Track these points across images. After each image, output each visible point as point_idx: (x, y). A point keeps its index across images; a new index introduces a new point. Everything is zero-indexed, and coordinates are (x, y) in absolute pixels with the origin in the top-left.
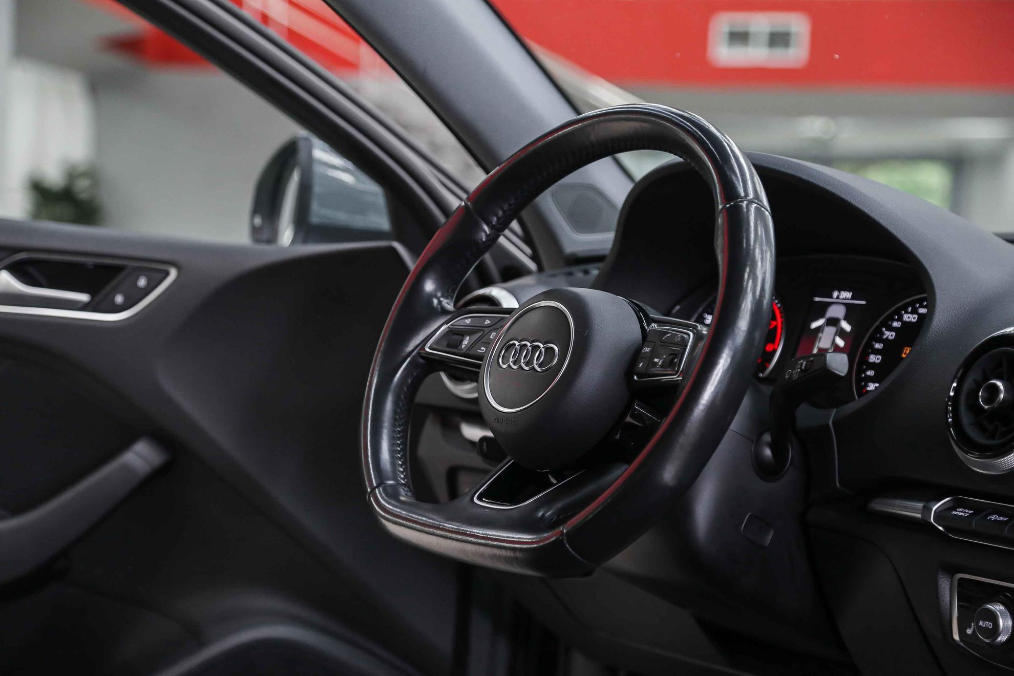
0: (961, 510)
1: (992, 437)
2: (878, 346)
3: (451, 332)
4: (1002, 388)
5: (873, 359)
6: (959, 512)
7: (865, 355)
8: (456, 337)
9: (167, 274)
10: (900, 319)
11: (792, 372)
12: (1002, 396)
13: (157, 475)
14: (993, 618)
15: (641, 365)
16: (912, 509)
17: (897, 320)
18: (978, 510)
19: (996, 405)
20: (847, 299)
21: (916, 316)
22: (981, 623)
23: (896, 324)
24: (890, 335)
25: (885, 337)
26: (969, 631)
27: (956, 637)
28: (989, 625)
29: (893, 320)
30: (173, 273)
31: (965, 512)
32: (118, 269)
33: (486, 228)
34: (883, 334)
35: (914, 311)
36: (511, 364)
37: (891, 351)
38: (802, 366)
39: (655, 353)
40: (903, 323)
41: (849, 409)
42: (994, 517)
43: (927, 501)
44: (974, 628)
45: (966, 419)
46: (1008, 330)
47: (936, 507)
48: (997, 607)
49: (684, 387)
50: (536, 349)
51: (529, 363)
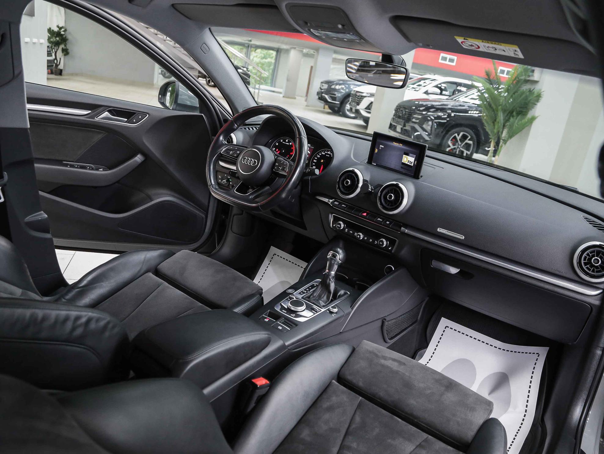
1: (346, 190)
2: (316, 158)
3: (227, 149)
4: (349, 181)
5: (314, 161)
6: (336, 203)
7: (313, 160)
8: (229, 151)
9: (147, 115)
10: (321, 153)
11: (306, 171)
12: (349, 183)
13: (143, 163)
14: (340, 224)
15: (276, 168)
16: (326, 200)
17: (320, 153)
18: (340, 203)
19: (348, 185)
20: (310, 146)
22: (338, 225)
23: (320, 154)
24: (319, 156)
25: (317, 156)
27: (331, 225)
28: (340, 226)
30: (148, 115)
32: (135, 113)
33: (236, 125)
35: (324, 152)
36: (245, 163)
37: (319, 160)
38: (308, 170)
39: (279, 166)
40: (322, 154)
41: (314, 177)
42: (343, 205)
43: (329, 199)
44: (336, 225)
45: (341, 186)
46: (351, 169)
47: (331, 201)
48: (341, 223)
49: (288, 177)
50: (251, 160)
51: (250, 163)
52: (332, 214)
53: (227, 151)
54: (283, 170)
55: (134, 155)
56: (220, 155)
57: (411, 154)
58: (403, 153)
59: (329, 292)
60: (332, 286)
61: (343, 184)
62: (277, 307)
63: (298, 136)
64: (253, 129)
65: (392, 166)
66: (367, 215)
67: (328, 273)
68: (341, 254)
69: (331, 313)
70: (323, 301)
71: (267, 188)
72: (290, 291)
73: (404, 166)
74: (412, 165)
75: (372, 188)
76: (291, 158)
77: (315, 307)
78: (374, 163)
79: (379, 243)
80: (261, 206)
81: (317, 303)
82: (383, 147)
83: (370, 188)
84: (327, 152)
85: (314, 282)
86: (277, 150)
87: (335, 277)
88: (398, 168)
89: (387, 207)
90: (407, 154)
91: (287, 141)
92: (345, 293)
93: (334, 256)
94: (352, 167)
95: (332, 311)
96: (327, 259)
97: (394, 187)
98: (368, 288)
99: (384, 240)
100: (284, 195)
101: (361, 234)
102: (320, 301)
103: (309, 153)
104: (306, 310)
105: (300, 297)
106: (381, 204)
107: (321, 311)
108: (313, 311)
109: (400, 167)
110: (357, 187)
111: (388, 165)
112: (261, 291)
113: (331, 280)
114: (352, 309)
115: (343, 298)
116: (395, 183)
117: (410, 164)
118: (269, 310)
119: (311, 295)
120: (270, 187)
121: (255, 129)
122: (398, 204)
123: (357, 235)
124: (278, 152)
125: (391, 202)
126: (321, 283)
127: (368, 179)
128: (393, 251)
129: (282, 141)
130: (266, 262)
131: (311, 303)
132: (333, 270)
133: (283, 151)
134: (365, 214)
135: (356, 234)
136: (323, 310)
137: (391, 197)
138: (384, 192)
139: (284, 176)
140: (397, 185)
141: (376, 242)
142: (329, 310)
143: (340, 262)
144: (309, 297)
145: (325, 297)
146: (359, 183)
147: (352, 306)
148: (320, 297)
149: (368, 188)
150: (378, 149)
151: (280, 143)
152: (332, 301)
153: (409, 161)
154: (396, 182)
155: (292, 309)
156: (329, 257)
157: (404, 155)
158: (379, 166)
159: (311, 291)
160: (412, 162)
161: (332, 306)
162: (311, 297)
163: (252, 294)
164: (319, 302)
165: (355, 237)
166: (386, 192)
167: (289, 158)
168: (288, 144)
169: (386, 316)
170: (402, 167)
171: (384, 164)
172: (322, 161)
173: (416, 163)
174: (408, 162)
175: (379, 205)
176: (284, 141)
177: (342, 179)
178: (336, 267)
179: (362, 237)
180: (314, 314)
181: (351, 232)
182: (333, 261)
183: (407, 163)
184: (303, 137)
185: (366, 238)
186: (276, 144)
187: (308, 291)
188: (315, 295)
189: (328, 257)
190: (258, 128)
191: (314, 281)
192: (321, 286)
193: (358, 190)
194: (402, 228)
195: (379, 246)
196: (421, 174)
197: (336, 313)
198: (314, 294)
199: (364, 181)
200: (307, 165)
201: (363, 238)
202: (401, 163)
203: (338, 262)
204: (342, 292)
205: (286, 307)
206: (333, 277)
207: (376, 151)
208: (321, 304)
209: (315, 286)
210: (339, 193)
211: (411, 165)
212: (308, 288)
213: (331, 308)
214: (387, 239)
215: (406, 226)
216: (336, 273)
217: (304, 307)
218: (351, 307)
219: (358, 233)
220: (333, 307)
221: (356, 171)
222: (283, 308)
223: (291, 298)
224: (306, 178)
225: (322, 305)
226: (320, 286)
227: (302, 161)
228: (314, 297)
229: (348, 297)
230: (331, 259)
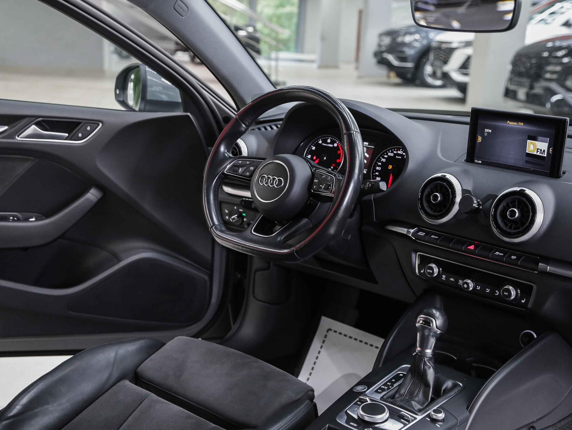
0: (421, 232)
1: (435, 211)
2: (380, 164)
3: (234, 166)
4: (439, 196)
5: (378, 168)
7: (375, 167)
8: (236, 168)
9: (99, 125)
10: (387, 154)
11: (364, 186)
12: (439, 199)
13: (100, 202)
14: (432, 269)
15: (315, 187)
16: (403, 231)
17: (386, 155)
18: (427, 233)
19: (437, 202)
20: (367, 145)
21: (393, 154)
22: (428, 271)
23: (385, 156)
24: (384, 160)
25: (382, 161)
26: (422, 271)
27: (417, 271)
28: (431, 271)
29: (384, 155)
30: (101, 125)
31: (422, 234)
32: (79, 123)
33: (244, 126)
34: (381, 159)
35: (392, 152)
36: (265, 184)
37: (384, 166)
38: (369, 185)
39: (320, 183)
40: (389, 156)
41: (379, 195)
42: (433, 236)
43: (409, 228)
44: (424, 271)
45: (425, 205)
46: (439, 175)
47: (412, 231)
48: (433, 265)
49: (336, 200)
50: (274, 179)
51: (272, 184)
52: (416, 252)
53: (235, 168)
54: (327, 188)
55: (85, 191)
56: (223, 176)
57: (540, 138)
58: (527, 137)
59: (427, 385)
60: (431, 374)
61: (429, 201)
62: (341, 417)
63: (345, 132)
64: (272, 128)
65: (511, 162)
66: (476, 247)
67: (420, 352)
68: (438, 318)
69: (434, 421)
70: (418, 402)
71: (305, 221)
72: (360, 388)
73: (530, 158)
74: (545, 155)
75: (478, 202)
76: (338, 168)
77: (404, 412)
78: (478, 160)
79: (503, 293)
80: (297, 251)
81: (408, 406)
82: (490, 131)
83: (475, 202)
84: (397, 151)
85: (398, 371)
86: (315, 158)
87: (434, 359)
88: (521, 163)
89: (509, 230)
90: (534, 138)
91: (329, 141)
92: (455, 386)
93: (427, 322)
94: (440, 172)
95: (434, 417)
96: (416, 330)
97: (517, 196)
98: (494, 372)
99: (511, 288)
100: (332, 231)
101: (469, 281)
102: (413, 403)
103: (367, 156)
104: (389, 419)
105: (378, 397)
106: (498, 227)
107: (415, 418)
108: (403, 421)
109: (524, 162)
110: (453, 203)
111: (502, 161)
112: (311, 393)
113: (428, 364)
114: (470, 412)
115: (452, 393)
116: (518, 189)
117: (541, 155)
118: (328, 425)
119: (396, 392)
120: (308, 219)
121: (275, 128)
122: (527, 224)
123: (463, 284)
124: (317, 161)
125: (515, 222)
126: (410, 370)
127: (469, 188)
128: (530, 306)
129: (320, 142)
130: (316, 344)
131: (398, 406)
132: (429, 346)
133: (325, 158)
134: (472, 247)
135: (461, 282)
136: (419, 418)
137: (513, 213)
138: (501, 207)
139: (330, 199)
140: (522, 193)
141: (497, 293)
142: (429, 416)
143: (439, 332)
144: (393, 397)
145: (421, 395)
146: (455, 197)
147: (469, 407)
148: (411, 395)
149: (473, 203)
150: (482, 135)
151: (317, 145)
152: (433, 400)
153: (538, 149)
154: (519, 187)
155: (367, 419)
156: (419, 324)
157: (528, 141)
158: (487, 164)
159: (395, 385)
160: (544, 151)
161: (435, 408)
162: (397, 396)
163: (298, 400)
164: (411, 404)
165: (460, 288)
166: (503, 206)
167: (335, 168)
168: (332, 146)
169: (534, 422)
170: (527, 162)
171: (494, 160)
172: (390, 167)
173: (551, 150)
174: (537, 151)
175: (495, 230)
176: (325, 141)
177: (426, 192)
178: (432, 341)
179: (471, 285)
180: (405, 425)
181: (452, 279)
182: (427, 331)
183: (535, 153)
184: (354, 132)
185: (478, 288)
186: (312, 148)
187: (390, 385)
188: (402, 391)
189: (417, 325)
190: (279, 126)
191: (399, 368)
192: (412, 376)
193: (456, 208)
194: (540, 264)
195: (504, 299)
196: (563, 168)
197: (443, 420)
198: (400, 391)
199: (464, 191)
200: (366, 178)
201: (475, 288)
202: (525, 155)
203: (435, 333)
204: (449, 384)
205: (356, 417)
206: (430, 359)
207: (480, 139)
208: (414, 407)
209: (401, 377)
210: (424, 216)
211: (543, 155)
212: (390, 381)
213: (432, 413)
214: (516, 286)
215: (547, 260)
216: (433, 351)
217: (386, 415)
218: (467, 408)
219: (465, 281)
220: (437, 411)
221: (449, 176)
222: (350, 419)
223: (362, 401)
224: (366, 198)
225: (416, 408)
226: (409, 376)
227: (357, 171)
228: (401, 395)
229: (460, 392)
230: (423, 328)
